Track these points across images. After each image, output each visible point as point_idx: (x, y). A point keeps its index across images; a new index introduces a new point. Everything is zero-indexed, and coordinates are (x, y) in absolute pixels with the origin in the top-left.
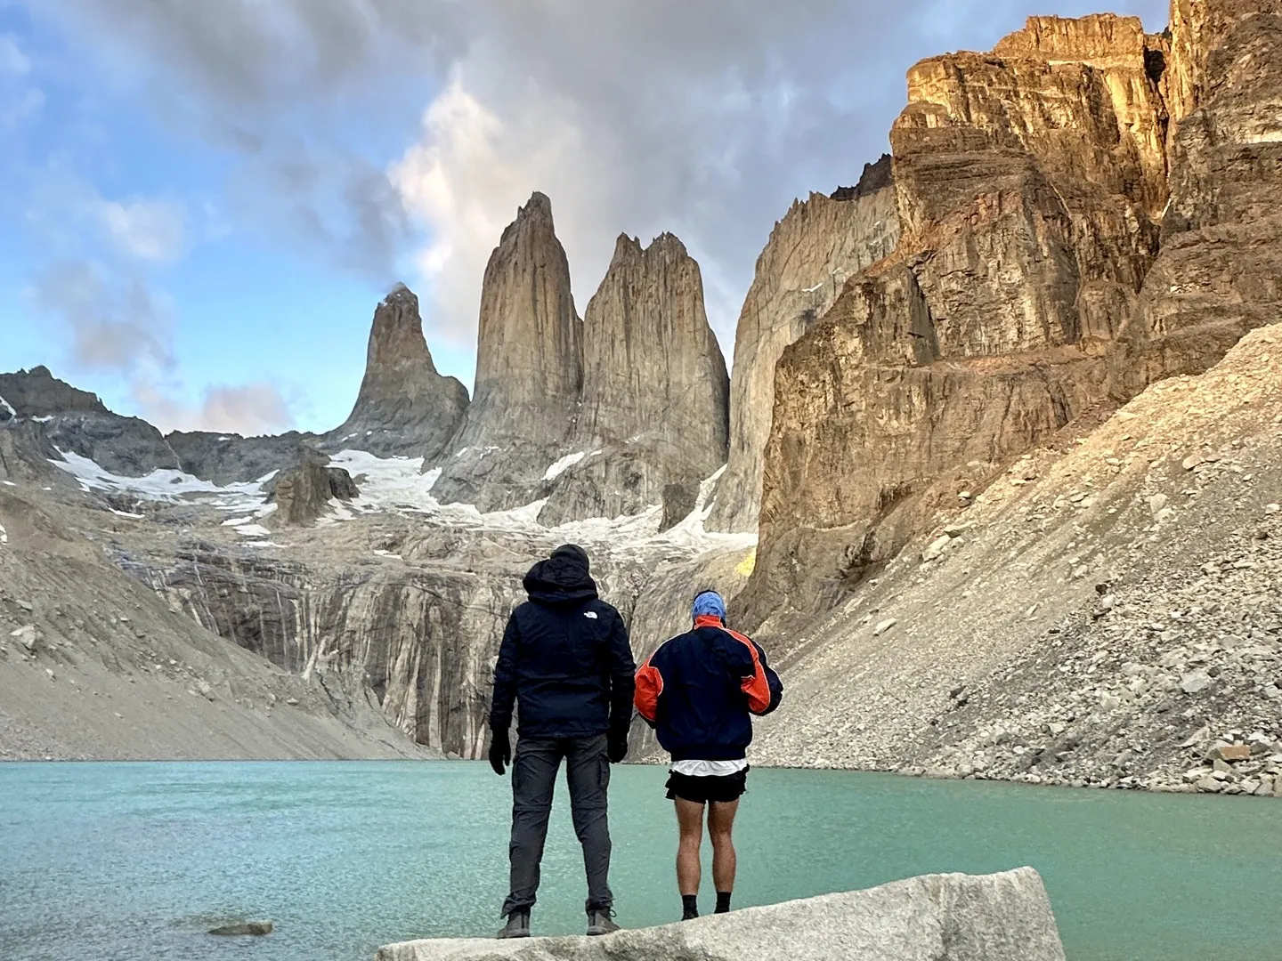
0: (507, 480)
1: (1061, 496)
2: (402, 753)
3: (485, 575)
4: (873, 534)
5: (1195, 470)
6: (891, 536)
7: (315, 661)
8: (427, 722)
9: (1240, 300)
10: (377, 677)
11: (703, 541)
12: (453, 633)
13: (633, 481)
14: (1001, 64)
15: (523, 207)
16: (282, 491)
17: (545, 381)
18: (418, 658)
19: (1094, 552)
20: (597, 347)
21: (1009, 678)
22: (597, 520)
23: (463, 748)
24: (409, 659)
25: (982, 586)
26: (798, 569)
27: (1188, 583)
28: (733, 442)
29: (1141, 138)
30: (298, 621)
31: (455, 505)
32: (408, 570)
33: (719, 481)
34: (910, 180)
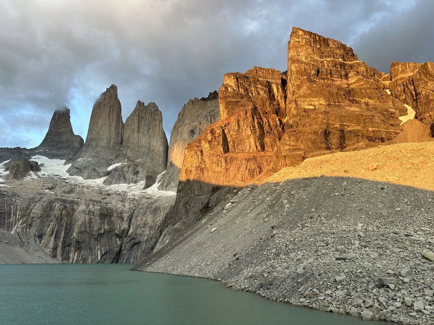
0: (94, 170)
1: (261, 196)
2: (46, 261)
3: (84, 200)
4: (210, 199)
5: (294, 195)
6: (215, 200)
7: (17, 228)
8: (57, 250)
9: (304, 147)
10: (40, 234)
11: (157, 193)
12: (70, 219)
13: (136, 173)
14: (247, 77)
15: (108, 88)
16: (12, 167)
17: (110, 140)
18: (56, 228)
19: (270, 214)
20: (128, 132)
21: (250, 252)
22: (124, 184)
23: (69, 259)
24: (53, 228)
25: (241, 220)
26: (188, 208)
27: (294, 229)
28: (168, 164)
29: (280, 100)
30: (12, 213)
31: (75, 176)
32: (56, 197)
33: (163, 175)
34: (223, 104)
